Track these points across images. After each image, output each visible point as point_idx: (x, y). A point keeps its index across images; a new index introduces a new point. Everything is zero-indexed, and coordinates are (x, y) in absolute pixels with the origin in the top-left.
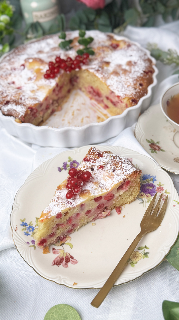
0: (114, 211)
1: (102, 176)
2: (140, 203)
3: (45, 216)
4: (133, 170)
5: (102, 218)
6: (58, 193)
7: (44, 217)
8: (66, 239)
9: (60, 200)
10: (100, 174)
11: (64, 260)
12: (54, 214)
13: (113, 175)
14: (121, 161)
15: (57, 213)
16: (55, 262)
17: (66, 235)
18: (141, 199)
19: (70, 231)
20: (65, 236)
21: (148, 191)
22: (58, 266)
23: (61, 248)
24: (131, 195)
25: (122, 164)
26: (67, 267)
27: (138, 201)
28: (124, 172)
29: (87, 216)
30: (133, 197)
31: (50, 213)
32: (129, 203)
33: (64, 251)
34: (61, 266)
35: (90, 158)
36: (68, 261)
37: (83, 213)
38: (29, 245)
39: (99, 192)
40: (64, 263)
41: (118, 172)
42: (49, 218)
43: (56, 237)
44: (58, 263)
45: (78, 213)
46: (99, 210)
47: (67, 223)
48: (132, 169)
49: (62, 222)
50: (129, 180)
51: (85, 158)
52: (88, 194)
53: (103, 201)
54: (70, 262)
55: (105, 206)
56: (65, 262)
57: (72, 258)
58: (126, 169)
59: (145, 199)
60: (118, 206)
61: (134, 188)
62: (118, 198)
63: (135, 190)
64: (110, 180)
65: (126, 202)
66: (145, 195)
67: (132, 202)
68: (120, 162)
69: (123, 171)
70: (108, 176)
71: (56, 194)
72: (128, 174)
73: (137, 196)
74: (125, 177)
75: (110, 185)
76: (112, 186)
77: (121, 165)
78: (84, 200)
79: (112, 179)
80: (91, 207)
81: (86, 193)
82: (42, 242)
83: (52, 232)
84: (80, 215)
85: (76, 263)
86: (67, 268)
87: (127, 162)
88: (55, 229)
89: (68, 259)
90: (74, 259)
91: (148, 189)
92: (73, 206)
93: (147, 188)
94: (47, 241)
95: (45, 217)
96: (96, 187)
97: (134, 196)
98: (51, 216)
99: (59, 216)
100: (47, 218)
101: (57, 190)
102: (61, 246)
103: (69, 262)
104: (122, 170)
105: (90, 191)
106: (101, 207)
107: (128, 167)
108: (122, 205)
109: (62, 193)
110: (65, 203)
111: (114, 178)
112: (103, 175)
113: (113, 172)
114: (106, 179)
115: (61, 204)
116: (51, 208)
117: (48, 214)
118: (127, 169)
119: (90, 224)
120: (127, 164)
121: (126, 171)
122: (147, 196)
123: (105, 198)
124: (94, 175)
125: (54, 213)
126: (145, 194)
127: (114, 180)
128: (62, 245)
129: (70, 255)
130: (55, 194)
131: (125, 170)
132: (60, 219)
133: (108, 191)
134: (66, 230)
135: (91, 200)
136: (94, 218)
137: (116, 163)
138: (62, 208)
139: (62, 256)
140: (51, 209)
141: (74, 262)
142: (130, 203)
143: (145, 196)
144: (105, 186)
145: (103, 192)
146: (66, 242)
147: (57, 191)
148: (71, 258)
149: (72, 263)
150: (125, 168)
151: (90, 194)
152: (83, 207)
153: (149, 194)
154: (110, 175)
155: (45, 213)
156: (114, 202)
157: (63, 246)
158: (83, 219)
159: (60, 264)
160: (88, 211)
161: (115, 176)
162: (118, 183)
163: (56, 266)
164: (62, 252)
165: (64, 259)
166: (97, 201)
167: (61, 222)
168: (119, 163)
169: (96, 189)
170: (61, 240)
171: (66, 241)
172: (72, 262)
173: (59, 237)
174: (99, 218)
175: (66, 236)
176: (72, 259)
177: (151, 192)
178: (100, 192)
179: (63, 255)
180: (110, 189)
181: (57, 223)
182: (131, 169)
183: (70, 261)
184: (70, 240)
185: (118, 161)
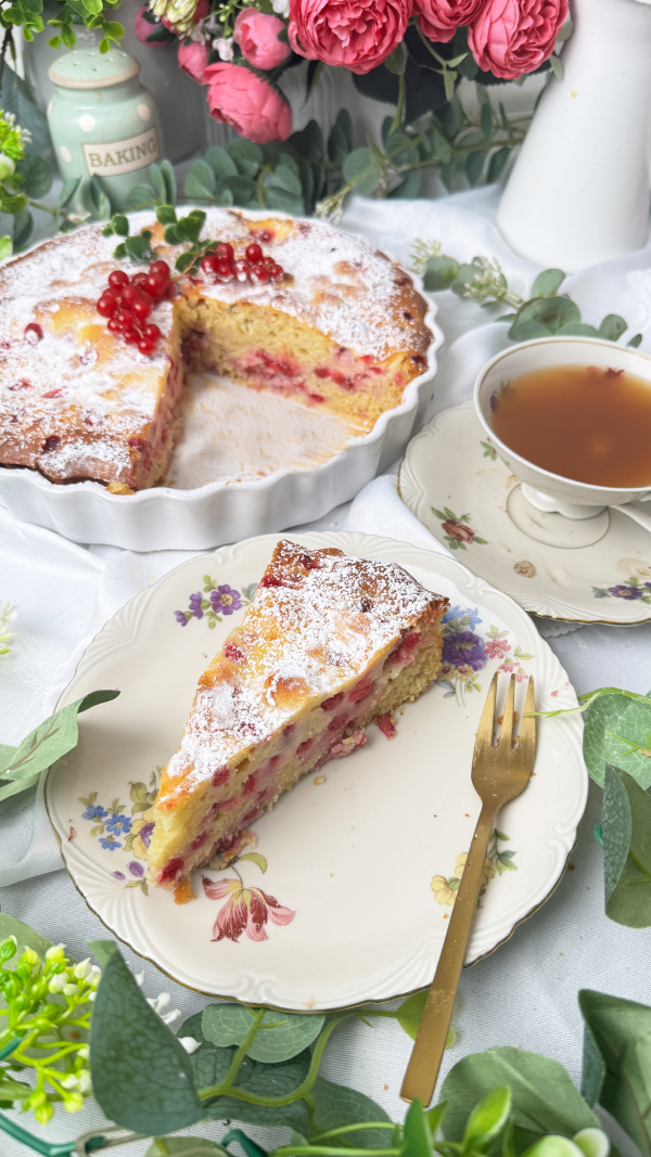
0: (373, 729)
1: (332, 627)
2: (446, 696)
3: (176, 785)
4: (426, 599)
5: (341, 757)
6: (205, 701)
7: (172, 791)
8: (243, 842)
9: (215, 725)
10: (322, 622)
11: (250, 917)
12: (203, 774)
13: (369, 622)
14: (382, 574)
15: (214, 769)
16: (222, 926)
17: (240, 828)
18: (445, 681)
19: (251, 817)
20: (236, 834)
21: (461, 655)
22: (233, 940)
23: (229, 874)
24: (419, 676)
25: (388, 583)
26: (264, 937)
27: (441, 690)
28: (398, 610)
29: (300, 758)
30: (424, 681)
31: (192, 773)
32: (412, 698)
33: (241, 882)
34: (243, 937)
35: (281, 576)
36: (261, 917)
37: (289, 753)
38: (126, 882)
39: (333, 680)
40: (251, 924)
41: (380, 608)
42: (191, 790)
43: (212, 844)
44: (230, 929)
45: (274, 755)
46: (333, 734)
47: (244, 793)
48: (423, 597)
49: (231, 794)
50: (418, 631)
51: (267, 577)
52: (301, 692)
53: (346, 704)
54: (269, 920)
55: (351, 718)
56: (254, 920)
57: (273, 903)
58: (403, 600)
59: (459, 681)
60: (383, 712)
61: (429, 654)
62: (384, 690)
63: (431, 658)
64: (360, 636)
65: (405, 698)
66: (456, 668)
67: (421, 694)
68: (380, 577)
69: (396, 606)
70: (351, 627)
71: (199, 704)
72: (414, 612)
73: (435, 677)
74: (407, 625)
75: (361, 654)
76: (371, 654)
77: (387, 588)
78: (293, 713)
79: (366, 634)
80: (313, 730)
81: (296, 688)
82: (171, 871)
83: (201, 833)
84: (281, 760)
85: (288, 918)
86: (265, 941)
87: (400, 577)
88: (209, 821)
89: (260, 911)
90: (279, 906)
91: (461, 650)
92: (262, 737)
93: (457, 647)
94: (186, 862)
95: (178, 790)
96: (322, 666)
97: (428, 677)
98: (196, 783)
99: (221, 777)
100: (184, 793)
101: (200, 690)
102: (230, 869)
103: (266, 918)
104: (393, 603)
105: (308, 682)
106: (338, 724)
107: (408, 591)
108: (395, 707)
109: (217, 700)
110: (232, 729)
111: (372, 632)
112: (336, 625)
113: (365, 610)
114: (347, 636)
115: (223, 734)
116: (192, 753)
117: (183, 777)
118: (408, 597)
119: (310, 780)
120: (403, 584)
121: (404, 606)
122: (462, 672)
123: (351, 697)
124: (306, 626)
125: (205, 770)
126: (453, 667)
127: (373, 636)
128: (231, 864)
129: (264, 895)
130: (195, 704)
131: (402, 602)
132: (223, 786)
133: (360, 672)
134: (240, 816)
135: (314, 709)
136: (319, 760)
137: (368, 583)
138: (229, 750)
139: (238, 902)
140: (191, 759)
141: (282, 916)
142: (416, 698)
143: (456, 672)
144: (348, 659)
145: (345, 679)
146: (244, 852)
147: (200, 695)
148: (269, 903)
149: (276, 923)
150: (400, 597)
151: (308, 690)
152: (291, 734)
153: (466, 666)
154: (358, 621)
155: (175, 777)
156: (374, 703)
157: (237, 866)
158: (288, 770)
159: (239, 933)
160: (303, 744)
161: (374, 625)
162: (387, 646)
163: (226, 941)
164: (237, 890)
165: (249, 912)
166: (331, 708)
167: (228, 794)
168: (378, 581)
169: (321, 670)
170: (227, 849)
171: (243, 847)
172: (276, 919)
173: (220, 840)
174: (332, 758)
175: (240, 832)
176: (275, 906)
177: (471, 659)
178: (337, 679)
179: (240, 897)
180: (363, 667)
181: (215, 801)
182: (418, 597)
183: (270, 915)
184: (253, 844)
185: (373, 578)
